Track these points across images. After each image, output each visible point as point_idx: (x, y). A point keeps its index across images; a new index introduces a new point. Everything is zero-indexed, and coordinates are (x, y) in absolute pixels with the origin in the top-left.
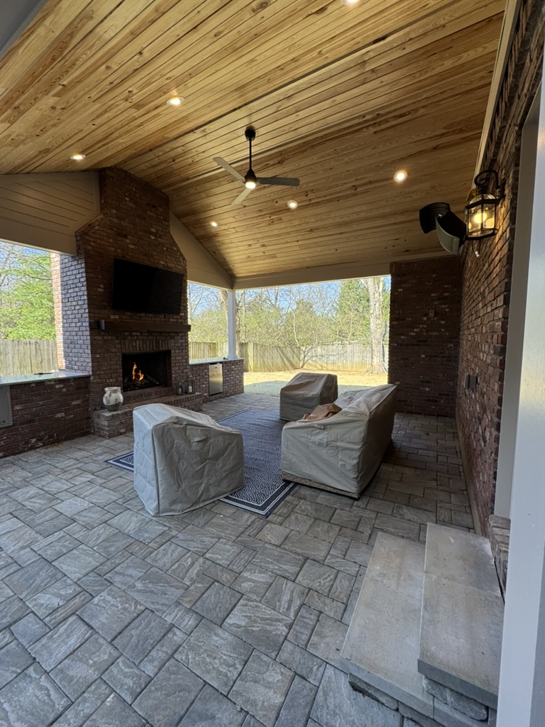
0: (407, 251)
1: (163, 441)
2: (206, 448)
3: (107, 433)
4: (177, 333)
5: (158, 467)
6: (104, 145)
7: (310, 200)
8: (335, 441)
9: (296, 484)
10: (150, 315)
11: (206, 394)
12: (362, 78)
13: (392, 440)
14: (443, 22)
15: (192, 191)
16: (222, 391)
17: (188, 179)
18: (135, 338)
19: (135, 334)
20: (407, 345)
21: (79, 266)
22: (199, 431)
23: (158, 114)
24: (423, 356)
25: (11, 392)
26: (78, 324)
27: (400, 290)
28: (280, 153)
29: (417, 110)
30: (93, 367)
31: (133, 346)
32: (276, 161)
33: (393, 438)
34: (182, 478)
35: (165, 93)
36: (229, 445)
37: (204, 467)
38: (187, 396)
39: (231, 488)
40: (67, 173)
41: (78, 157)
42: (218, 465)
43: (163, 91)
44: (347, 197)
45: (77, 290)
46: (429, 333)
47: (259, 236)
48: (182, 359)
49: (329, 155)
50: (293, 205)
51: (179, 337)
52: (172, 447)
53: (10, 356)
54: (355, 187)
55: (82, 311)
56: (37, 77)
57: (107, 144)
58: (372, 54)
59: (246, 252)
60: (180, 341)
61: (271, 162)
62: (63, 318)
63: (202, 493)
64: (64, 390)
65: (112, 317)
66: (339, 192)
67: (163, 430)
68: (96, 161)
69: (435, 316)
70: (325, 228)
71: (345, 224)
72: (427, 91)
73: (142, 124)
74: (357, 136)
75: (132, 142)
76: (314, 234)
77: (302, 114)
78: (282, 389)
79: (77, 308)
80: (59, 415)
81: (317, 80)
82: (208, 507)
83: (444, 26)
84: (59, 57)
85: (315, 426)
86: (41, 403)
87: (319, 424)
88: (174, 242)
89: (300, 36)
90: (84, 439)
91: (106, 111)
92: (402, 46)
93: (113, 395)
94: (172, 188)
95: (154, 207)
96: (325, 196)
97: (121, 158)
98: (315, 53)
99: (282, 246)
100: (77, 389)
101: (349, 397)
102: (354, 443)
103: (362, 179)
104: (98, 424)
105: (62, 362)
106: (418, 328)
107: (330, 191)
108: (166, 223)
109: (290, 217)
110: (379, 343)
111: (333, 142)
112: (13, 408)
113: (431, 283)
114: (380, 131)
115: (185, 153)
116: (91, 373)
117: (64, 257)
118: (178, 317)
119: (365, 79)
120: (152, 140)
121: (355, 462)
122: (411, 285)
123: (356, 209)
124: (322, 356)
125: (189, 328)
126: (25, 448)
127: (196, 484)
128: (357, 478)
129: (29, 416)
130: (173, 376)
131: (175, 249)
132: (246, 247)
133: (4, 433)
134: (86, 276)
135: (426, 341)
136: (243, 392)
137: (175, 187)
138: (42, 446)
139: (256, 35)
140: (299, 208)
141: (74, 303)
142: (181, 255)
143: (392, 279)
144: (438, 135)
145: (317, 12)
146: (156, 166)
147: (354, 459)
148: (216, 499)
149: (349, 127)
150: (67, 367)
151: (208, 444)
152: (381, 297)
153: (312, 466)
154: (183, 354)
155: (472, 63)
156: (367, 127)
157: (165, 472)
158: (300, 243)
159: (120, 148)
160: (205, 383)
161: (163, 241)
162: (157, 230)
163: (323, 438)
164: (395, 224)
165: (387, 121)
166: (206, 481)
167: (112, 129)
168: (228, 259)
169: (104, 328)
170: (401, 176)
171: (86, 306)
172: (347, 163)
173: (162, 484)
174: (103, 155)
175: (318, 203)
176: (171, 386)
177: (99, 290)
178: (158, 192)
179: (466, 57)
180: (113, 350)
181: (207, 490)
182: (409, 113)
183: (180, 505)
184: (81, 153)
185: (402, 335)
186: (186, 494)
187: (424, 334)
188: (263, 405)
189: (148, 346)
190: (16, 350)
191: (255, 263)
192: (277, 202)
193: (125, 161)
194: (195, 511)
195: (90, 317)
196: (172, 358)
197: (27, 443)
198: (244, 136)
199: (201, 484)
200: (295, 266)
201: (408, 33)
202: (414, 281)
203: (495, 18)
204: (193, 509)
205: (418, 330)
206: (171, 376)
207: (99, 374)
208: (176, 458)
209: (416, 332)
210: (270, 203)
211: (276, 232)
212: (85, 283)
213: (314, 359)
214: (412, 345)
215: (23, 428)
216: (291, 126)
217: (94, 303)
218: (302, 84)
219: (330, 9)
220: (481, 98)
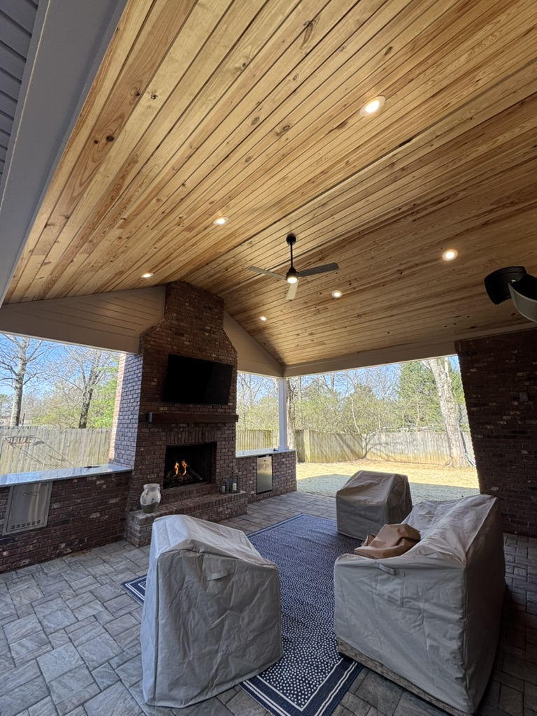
0: (473, 327)
1: (170, 577)
2: (226, 592)
3: (138, 540)
4: (225, 424)
5: (160, 618)
6: (167, 264)
7: (355, 288)
8: (415, 599)
9: (360, 667)
10: (199, 406)
11: (253, 492)
12: (393, 177)
13: (507, 586)
14: (469, 116)
15: (243, 292)
16: (271, 489)
17: (240, 283)
18: (182, 429)
19: (181, 425)
20: (497, 437)
21: (138, 363)
22: (219, 562)
23: (208, 234)
24: (525, 452)
25: (53, 488)
26: (131, 417)
28: (321, 252)
29: (456, 194)
30: (136, 461)
31: (178, 438)
32: (317, 258)
33: (508, 581)
34: (191, 639)
35: (211, 215)
36: (259, 585)
37: (222, 622)
38: (230, 495)
39: (261, 662)
40: (140, 289)
41: (147, 275)
42: (243, 619)
43: (211, 213)
44: (392, 281)
45: (134, 384)
46: (528, 422)
47: (306, 325)
48: (228, 451)
49: (369, 246)
50: (337, 294)
51: (226, 428)
52: (181, 588)
53: (83, 444)
54: (401, 272)
55: (135, 404)
56: (102, 215)
57: (170, 262)
58: (399, 156)
59: (295, 341)
60: (227, 432)
61: (312, 260)
62: (120, 411)
63: (217, 670)
64: (104, 486)
65: (162, 409)
66: (383, 278)
67: (172, 561)
68: (163, 278)
69: (530, 399)
70: (373, 312)
71: (395, 306)
72: (464, 176)
73: (195, 244)
74: (395, 226)
75: (189, 259)
76: (361, 320)
77: (337, 217)
78: (338, 493)
79: (132, 401)
80: (94, 516)
81: (348, 187)
82: (223, 698)
83: (471, 118)
84: (117, 196)
85: (381, 566)
86: (79, 501)
87: (386, 566)
88: (226, 336)
89: (326, 150)
90: (114, 545)
91: (163, 236)
92: (430, 143)
93: (152, 493)
94: (226, 292)
95: (210, 308)
96: (370, 283)
97: (183, 273)
98: (342, 164)
99: (330, 333)
100: (117, 485)
101: (426, 511)
102: (447, 608)
103: (407, 263)
104: (131, 528)
105: (112, 454)
106: (509, 415)
107: (373, 278)
108: (220, 321)
109: (335, 306)
110: (456, 430)
111: (372, 235)
112: (50, 506)
113: (513, 361)
114: (418, 219)
115: (235, 263)
116: (133, 468)
117: (129, 356)
118: (227, 407)
119: (396, 177)
120: (207, 256)
121: (455, 645)
122: (486, 364)
123: (405, 292)
124: (387, 444)
125: (236, 418)
126: (53, 554)
127: (210, 653)
128: (463, 679)
129: (65, 516)
130: (218, 470)
131: (227, 342)
132: (295, 337)
133: (36, 535)
134: (143, 372)
136: (295, 490)
137: (228, 291)
138: (70, 553)
139: (284, 156)
140: (343, 296)
141: (130, 397)
142: (233, 348)
143: (459, 359)
144: (485, 212)
145: (339, 127)
146: (212, 276)
147: (451, 639)
148: (237, 681)
149: (385, 221)
150: (115, 460)
151: (230, 584)
152: (448, 378)
153: (382, 639)
154: (229, 446)
155: (511, 143)
156: (405, 217)
157: (167, 629)
158: (348, 329)
159: (181, 264)
160: (252, 478)
161: (216, 336)
162: (211, 328)
163: (395, 590)
164: (452, 301)
165: (425, 209)
166: (224, 648)
167: (171, 250)
168: (277, 349)
169: (151, 421)
170: (450, 255)
171: (138, 399)
172: (388, 251)
173: (162, 649)
174: (167, 272)
175: (362, 290)
176: (215, 482)
177: (153, 384)
178: (214, 297)
179: (501, 139)
180: (158, 443)
181: (225, 663)
182: (448, 198)
183: (183, 689)
184: (150, 272)
185: (488, 424)
186: (193, 669)
187: (519, 422)
188: (318, 510)
189: (194, 438)
190: (89, 439)
191: (304, 351)
192: (321, 294)
193: (187, 275)
194: (204, 705)
195: (140, 410)
196: (218, 451)
197: (56, 548)
198: (286, 242)
199: (217, 651)
200: (345, 351)
201: (434, 132)
202: (490, 360)
203: (527, 99)
204: (201, 699)
205: (509, 418)
206: (215, 471)
207: (141, 469)
208: (185, 605)
209: (506, 421)
210: (314, 295)
211: (323, 321)
212: (141, 378)
213: (378, 447)
214: (505, 437)
215: (55, 530)
216: (328, 227)
217: (146, 396)
218: (335, 192)
219: (351, 122)
220: (529, 171)
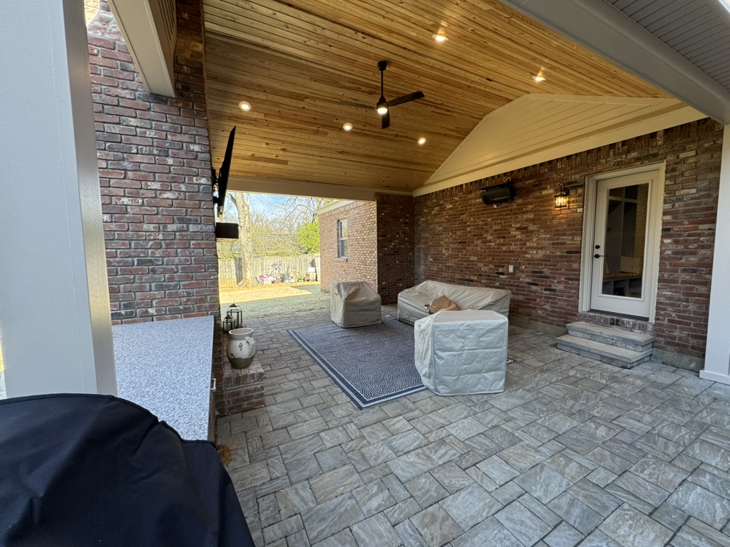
0: (387, 187)
7: (364, 130)
20: (388, 255)
24: (397, 262)
26: (171, 227)
27: (383, 214)
29: (454, 112)
32: (368, 89)
44: (387, 139)
46: (400, 246)
50: (348, 127)
54: (397, 136)
61: (363, 88)
66: (385, 134)
69: (403, 235)
70: (354, 154)
71: (370, 157)
76: (341, 156)
96: (376, 132)
99: (304, 156)
103: (405, 133)
106: (394, 242)
109: (335, 136)
113: (400, 212)
114: (435, 112)
119: (463, 87)
122: (389, 211)
123: (384, 150)
132: (264, 145)
135: (398, 252)
140: (351, 132)
143: (377, 205)
156: (432, 106)
158: (323, 159)
164: (396, 167)
165: (441, 109)
170: (422, 141)
172: (406, 119)
175: (366, 135)
182: (452, 111)
192: (337, 119)
198: (377, 63)
202: (391, 209)
205: (394, 244)
210: (330, 117)
211: (310, 143)
214: (391, 254)
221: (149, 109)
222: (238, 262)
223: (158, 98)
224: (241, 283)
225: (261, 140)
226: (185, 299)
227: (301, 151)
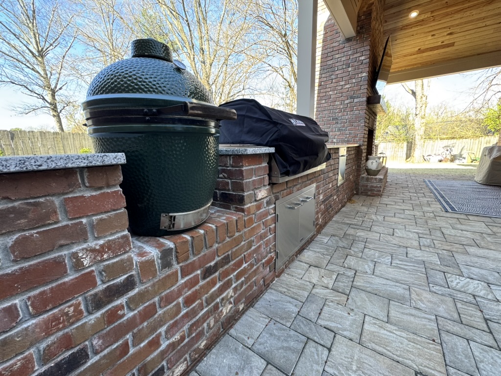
3: (379, 193)
21: (358, 46)
26: (346, 102)
45: (349, 69)
55: (356, 88)
79: (348, 86)
126: (344, 202)
129: (347, 175)
133: (342, 188)
141: (342, 83)
171: (364, 83)
195: (367, 93)
215: (345, 185)
221: (344, 47)
222: (409, 145)
223: (348, 40)
224: (408, 160)
225: (428, 34)
226: (348, 136)
227: (471, 27)
